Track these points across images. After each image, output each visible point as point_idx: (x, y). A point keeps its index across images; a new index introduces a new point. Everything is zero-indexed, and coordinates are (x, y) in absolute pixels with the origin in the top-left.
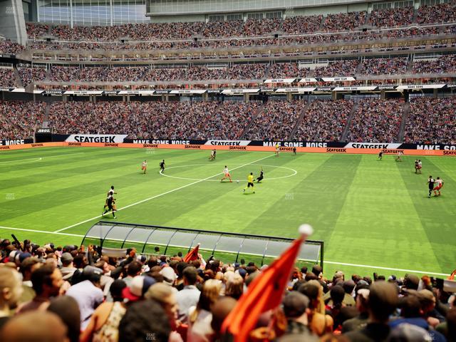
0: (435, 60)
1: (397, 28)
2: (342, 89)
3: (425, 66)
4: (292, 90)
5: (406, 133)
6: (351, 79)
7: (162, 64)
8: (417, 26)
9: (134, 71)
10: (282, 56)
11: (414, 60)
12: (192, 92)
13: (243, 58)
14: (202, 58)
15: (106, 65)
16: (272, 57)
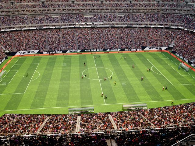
0: (124, 16)
1: (111, 2)
2: (99, 26)
3: (121, 18)
4: (85, 26)
5: (121, 44)
6: (102, 23)
7: (33, 14)
8: (117, 2)
9: (23, 18)
10: (77, 11)
11: (118, 16)
12: (51, 28)
13: (64, 12)
14: (49, 12)
15: (10, 15)
16: (74, 12)
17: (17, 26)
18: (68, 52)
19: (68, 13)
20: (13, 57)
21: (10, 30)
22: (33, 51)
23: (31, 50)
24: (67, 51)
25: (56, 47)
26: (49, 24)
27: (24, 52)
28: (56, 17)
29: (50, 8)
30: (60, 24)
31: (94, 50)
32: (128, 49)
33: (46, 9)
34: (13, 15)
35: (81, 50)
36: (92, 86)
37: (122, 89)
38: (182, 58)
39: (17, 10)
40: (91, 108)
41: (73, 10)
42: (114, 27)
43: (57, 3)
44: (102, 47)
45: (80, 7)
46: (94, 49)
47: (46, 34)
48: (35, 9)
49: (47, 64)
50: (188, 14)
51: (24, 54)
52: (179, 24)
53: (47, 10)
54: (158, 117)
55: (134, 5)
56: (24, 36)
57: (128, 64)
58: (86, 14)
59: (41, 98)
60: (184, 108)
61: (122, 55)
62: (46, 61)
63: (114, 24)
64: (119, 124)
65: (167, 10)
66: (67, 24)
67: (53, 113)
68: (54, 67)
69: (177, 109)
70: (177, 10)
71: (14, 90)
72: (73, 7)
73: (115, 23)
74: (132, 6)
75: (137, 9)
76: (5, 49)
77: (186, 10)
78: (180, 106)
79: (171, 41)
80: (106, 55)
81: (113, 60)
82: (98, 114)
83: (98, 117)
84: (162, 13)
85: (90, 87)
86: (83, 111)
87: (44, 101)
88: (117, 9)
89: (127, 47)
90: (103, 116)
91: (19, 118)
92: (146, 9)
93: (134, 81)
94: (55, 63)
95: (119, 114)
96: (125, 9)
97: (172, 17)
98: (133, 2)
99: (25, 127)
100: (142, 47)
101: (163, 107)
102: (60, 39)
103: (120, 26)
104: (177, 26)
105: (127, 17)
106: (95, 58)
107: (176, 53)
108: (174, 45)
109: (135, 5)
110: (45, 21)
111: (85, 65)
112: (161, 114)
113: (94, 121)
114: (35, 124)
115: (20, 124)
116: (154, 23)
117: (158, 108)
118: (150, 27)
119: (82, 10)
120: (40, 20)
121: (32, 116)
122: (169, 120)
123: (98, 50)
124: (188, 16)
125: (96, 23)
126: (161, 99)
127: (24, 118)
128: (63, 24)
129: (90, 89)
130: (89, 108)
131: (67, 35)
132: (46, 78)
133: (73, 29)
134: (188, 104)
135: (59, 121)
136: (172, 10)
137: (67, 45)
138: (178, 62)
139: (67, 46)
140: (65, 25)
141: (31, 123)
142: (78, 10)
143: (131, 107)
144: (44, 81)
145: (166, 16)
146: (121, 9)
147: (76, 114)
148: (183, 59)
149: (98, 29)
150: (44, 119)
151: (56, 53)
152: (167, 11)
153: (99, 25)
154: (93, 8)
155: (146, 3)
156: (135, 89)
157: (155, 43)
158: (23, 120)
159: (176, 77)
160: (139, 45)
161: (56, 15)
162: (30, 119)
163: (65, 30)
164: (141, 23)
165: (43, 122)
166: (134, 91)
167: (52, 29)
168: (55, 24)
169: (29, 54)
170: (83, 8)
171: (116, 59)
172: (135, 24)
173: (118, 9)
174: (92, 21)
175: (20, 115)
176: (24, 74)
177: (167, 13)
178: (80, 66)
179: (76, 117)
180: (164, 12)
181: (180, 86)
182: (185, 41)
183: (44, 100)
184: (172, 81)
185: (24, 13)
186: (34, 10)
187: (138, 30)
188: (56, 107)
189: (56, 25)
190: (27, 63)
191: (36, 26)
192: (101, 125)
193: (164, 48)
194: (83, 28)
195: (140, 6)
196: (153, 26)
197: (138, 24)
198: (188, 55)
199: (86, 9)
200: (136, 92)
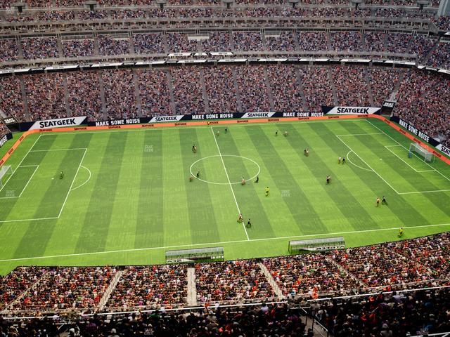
0: (278, 36)
1: (250, 5)
2: (224, 61)
3: (274, 43)
4: (189, 61)
5: (275, 101)
6: (230, 53)
7: (70, 34)
8: (263, 6)
9: (47, 43)
10: (172, 27)
11: (266, 36)
12: (111, 65)
13: (140, 29)
14: (105, 29)
15: (14, 37)
16: (164, 28)
17: (32, 61)
18: (153, 120)
19: (151, 29)
20: (25, 134)
21: (16, 71)
22: (72, 119)
23: (66, 117)
24: (151, 118)
25: (125, 110)
26: (106, 57)
27: (50, 122)
28: (122, 39)
29: (110, 19)
30: (133, 56)
31: (214, 116)
32: (291, 114)
33: (100, 21)
34: (23, 36)
35: (182, 116)
36: (215, 200)
37: (285, 205)
38: (415, 131)
39: (31, 23)
40: (218, 249)
41: (163, 23)
42: (258, 63)
43: (124, 8)
44: (232, 109)
45: (179, 18)
46: (212, 113)
47: (101, 80)
48: (72, 21)
49: (105, 148)
50: (424, 33)
51: (51, 126)
52: (406, 55)
53: (102, 24)
54: (373, 266)
55: (301, 12)
56: (49, 85)
57: (294, 146)
58: (192, 32)
59: (100, 229)
60: (428, 246)
61: (278, 125)
62: (104, 142)
63: (256, 56)
64: (285, 284)
65: (376, 22)
66: (149, 55)
67: (130, 263)
68: (122, 156)
69: (412, 248)
70: (400, 23)
71: (34, 211)
72: (162, 16)
73: (259, 53)
74: (297, 13)
75: (309, 21)
76: (5, 116)
77: (419, 24)
78: (418, 241)
79: (387, 93)
80: (241, 126)
81: (259, 138)
82: (234, 262)
83: (235, 269)
84: (366, 30)
85: (210, 200)
86: (200, 257)
87: (107, 235)
88: (262, 22)
89: (288, 108)
90: (245, 268)
91: (52, 276)
92: (330, 22)
93: (311, 185)
94: (126, 148)
95: (282, 262)
96: (281, 21)
97: (389, 39)
98: (300, 5)
99: (70, 297)
100: (323, 107)
101: (382, 244)
102: (132, 90)
103: (270, 60)
104: (401, 58)
105: (286, 39)
106: (217, 135)
107: (401, 122)
108: (395, 101)
109: (304, 11)
110: (97, 49)
111: (194, 151)
112: (378, 260)
113: (226, 279)
114: (92, 289)
115: (57, 290)
116: (349, 52)
117: (371, 247)
118: (339, 63)
119: (182, 23)
120: (87, 47)
121: (82, 270)
122: (399, 273)
123: (221, 116)
124: (425, 37)
125: (217, 54)
126: (375, 226)
127: (64, 276)
128: (139, 55)
129: (212, 205)
130: (212, 250)
131: (149, 82)
132: (107, 182)
133: (163, 68)
134: (437, 235)
135: (147, 281)
136: (388, 22)
137: (150, 104)
138: (405, 141)
139: (149, 108)
140: (145, 59)
141: (82, 286)
142: (173, 23)
143: (307, 246)
144: (103, 190)
145: (374, 37)
146: (271, 21)
147: (184, 263)
148: (418, 134)
149: (221, 67)
150: (110, 277)
151: (125, 123)
152: (378, 25)
153: (223, 58)
154: (207, 19)
155: (328, 6)
156: (313, 204)
157: (351, 98)
158: (61, 281)
159: (404, 175)
160: (316, 104)
161: (123, 36)
162: (78, 278)
163: (144, 69)
164: (319, 52)
165: (108, 282)
166: (311, 208)
167: (114, 67)
168: (122, 56)
169: (63, 126)
170: (185, 19)
171: (266, 136)
172: (305, 56)
173: (265, 21)
174: (206, 49)
175: (52, 268)
176: (54, 173)
177: (378, 30)
178: (183, 152)
179: (185, 272)
180: (369, 28)
181: (414, 196)
182: (419, 92)
183: (106, 233)
184: (396, 183)
185: (48, 31)
186: (70, 25)
187: (311, 68)
188: (135, 248)
189: (123, 59)
190: (60, 148)
191: (76, 62)
192: (246, 287)
193: (372, 110)
194: (186, 64)
195: (315, 15)
196: (347, 60)
197: (311, 56)
198: (428, 125)
199: (191, 21)
200: (318, 210)
